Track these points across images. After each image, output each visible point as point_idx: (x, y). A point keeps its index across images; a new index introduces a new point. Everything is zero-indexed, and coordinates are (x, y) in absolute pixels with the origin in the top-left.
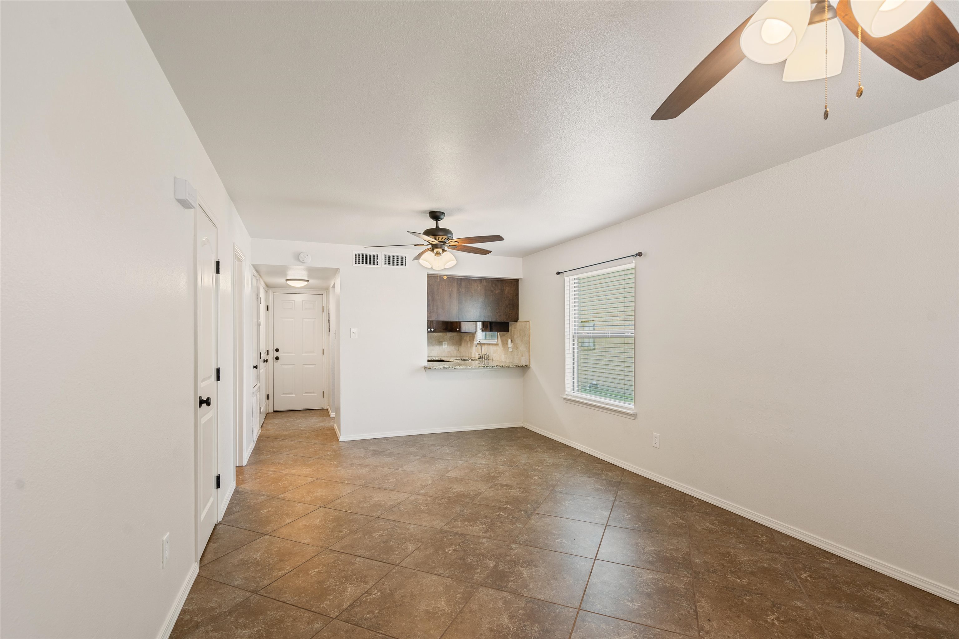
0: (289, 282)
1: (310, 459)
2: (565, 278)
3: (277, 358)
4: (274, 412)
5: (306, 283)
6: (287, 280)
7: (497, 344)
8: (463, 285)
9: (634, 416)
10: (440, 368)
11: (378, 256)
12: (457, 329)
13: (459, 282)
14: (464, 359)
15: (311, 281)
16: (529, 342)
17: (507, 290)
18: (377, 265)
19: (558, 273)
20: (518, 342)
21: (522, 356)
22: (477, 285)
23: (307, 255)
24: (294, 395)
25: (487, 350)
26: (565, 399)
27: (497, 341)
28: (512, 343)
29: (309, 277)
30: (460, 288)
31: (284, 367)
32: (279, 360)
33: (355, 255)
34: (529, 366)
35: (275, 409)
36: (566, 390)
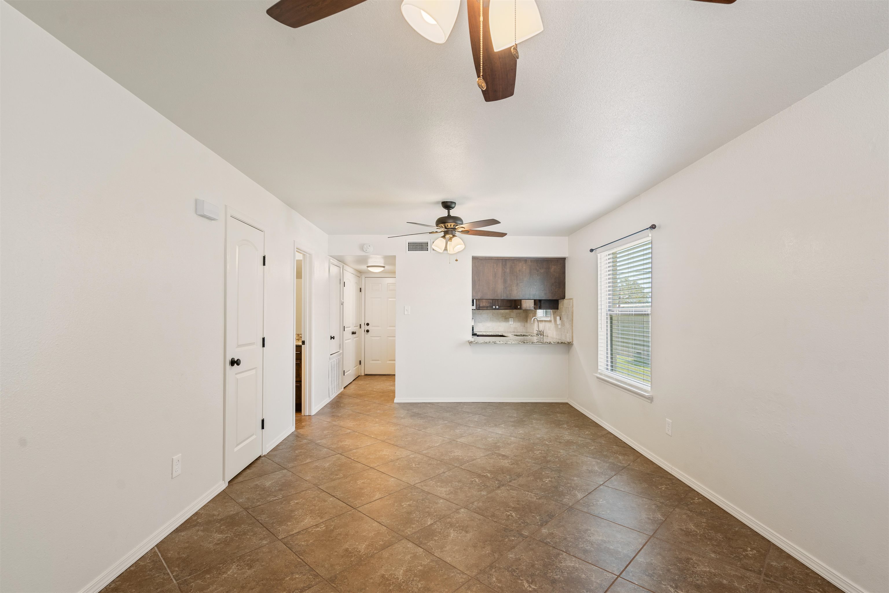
0: (369, 269)
1: (362, 415)
2: (598, 255)
3: (368, 331)
4: (365, 375)
5: (383, 269)
6: (368, 267)
7: (550, 321)
8: (508, 265)
9: (650, 399)
10: (480, 343)
11: (428, 244)
12: (519, 307)
13: (504, 263)
14: (524, 335)
15: (387, 267)
16: (573, 320)
17: (553, 268)
18: (427, 251)
19: (592, 250)
20: (565, 318)
21: (567, 333)
22: (522, 265)
23: (369, 246)
24: (380, 362)
25: (544, 327)
26: (598, 378)
27: (550, 318)
28: (560, 320)
29: (385, 263)
30: (505, 268)
31: (373, 338)
32: (369, 333)
33: (409, 244)
34: (571, 343)
35: (366, 373)
36: (599, 368)
